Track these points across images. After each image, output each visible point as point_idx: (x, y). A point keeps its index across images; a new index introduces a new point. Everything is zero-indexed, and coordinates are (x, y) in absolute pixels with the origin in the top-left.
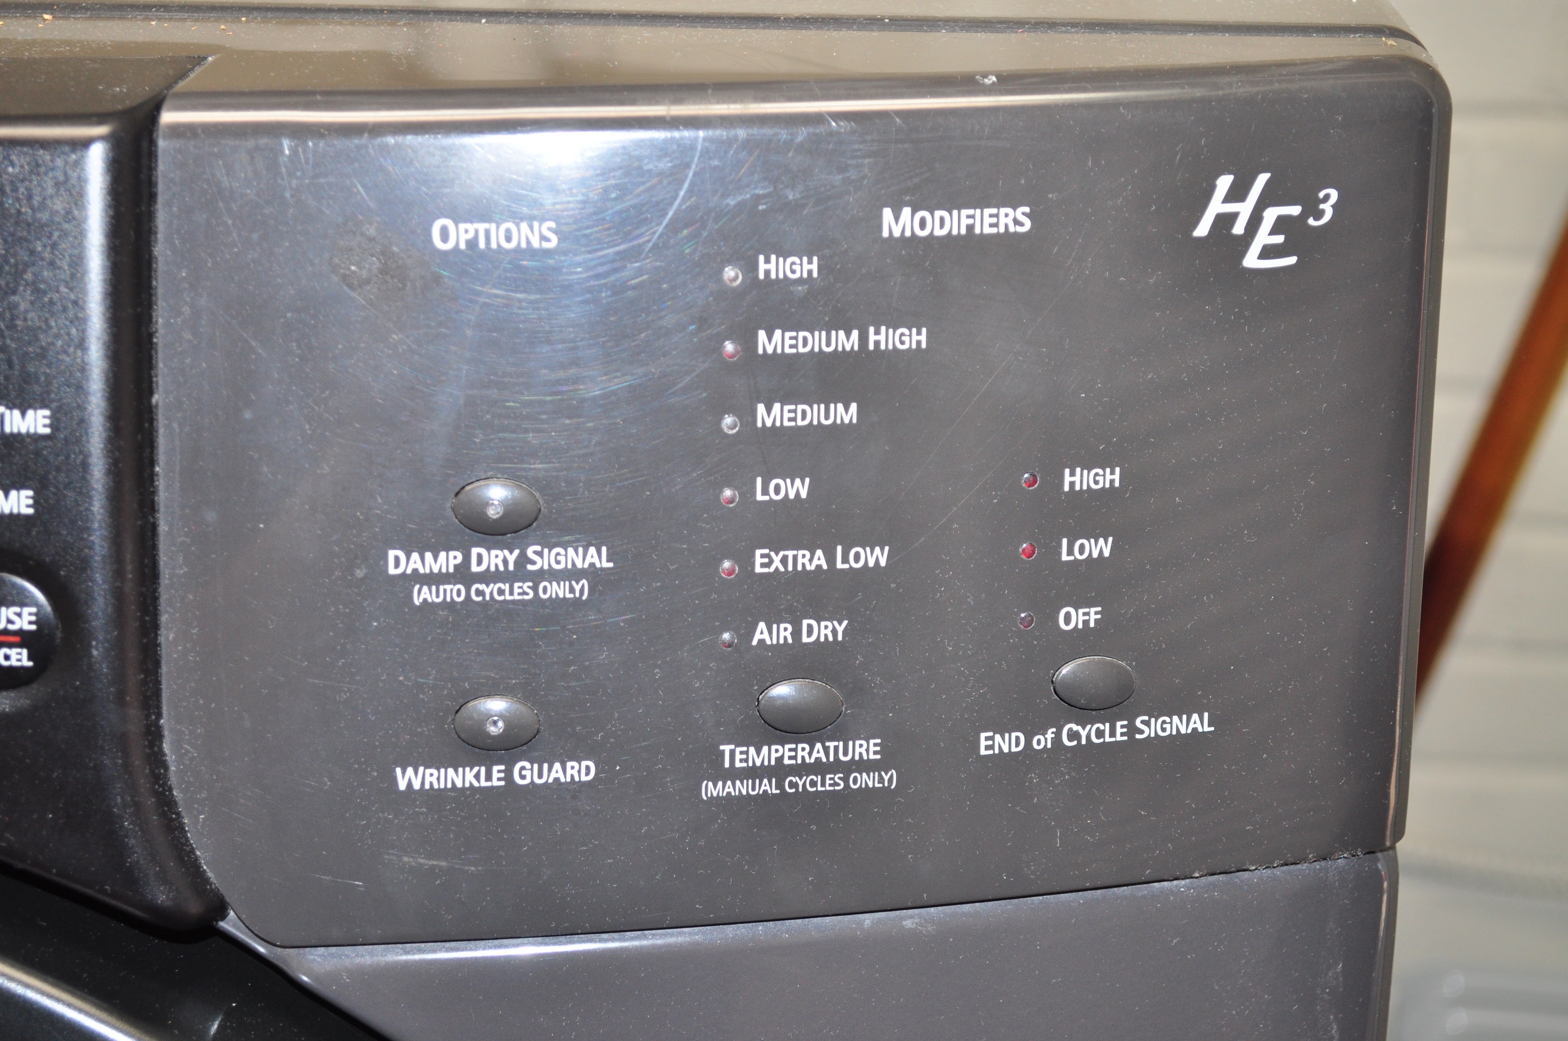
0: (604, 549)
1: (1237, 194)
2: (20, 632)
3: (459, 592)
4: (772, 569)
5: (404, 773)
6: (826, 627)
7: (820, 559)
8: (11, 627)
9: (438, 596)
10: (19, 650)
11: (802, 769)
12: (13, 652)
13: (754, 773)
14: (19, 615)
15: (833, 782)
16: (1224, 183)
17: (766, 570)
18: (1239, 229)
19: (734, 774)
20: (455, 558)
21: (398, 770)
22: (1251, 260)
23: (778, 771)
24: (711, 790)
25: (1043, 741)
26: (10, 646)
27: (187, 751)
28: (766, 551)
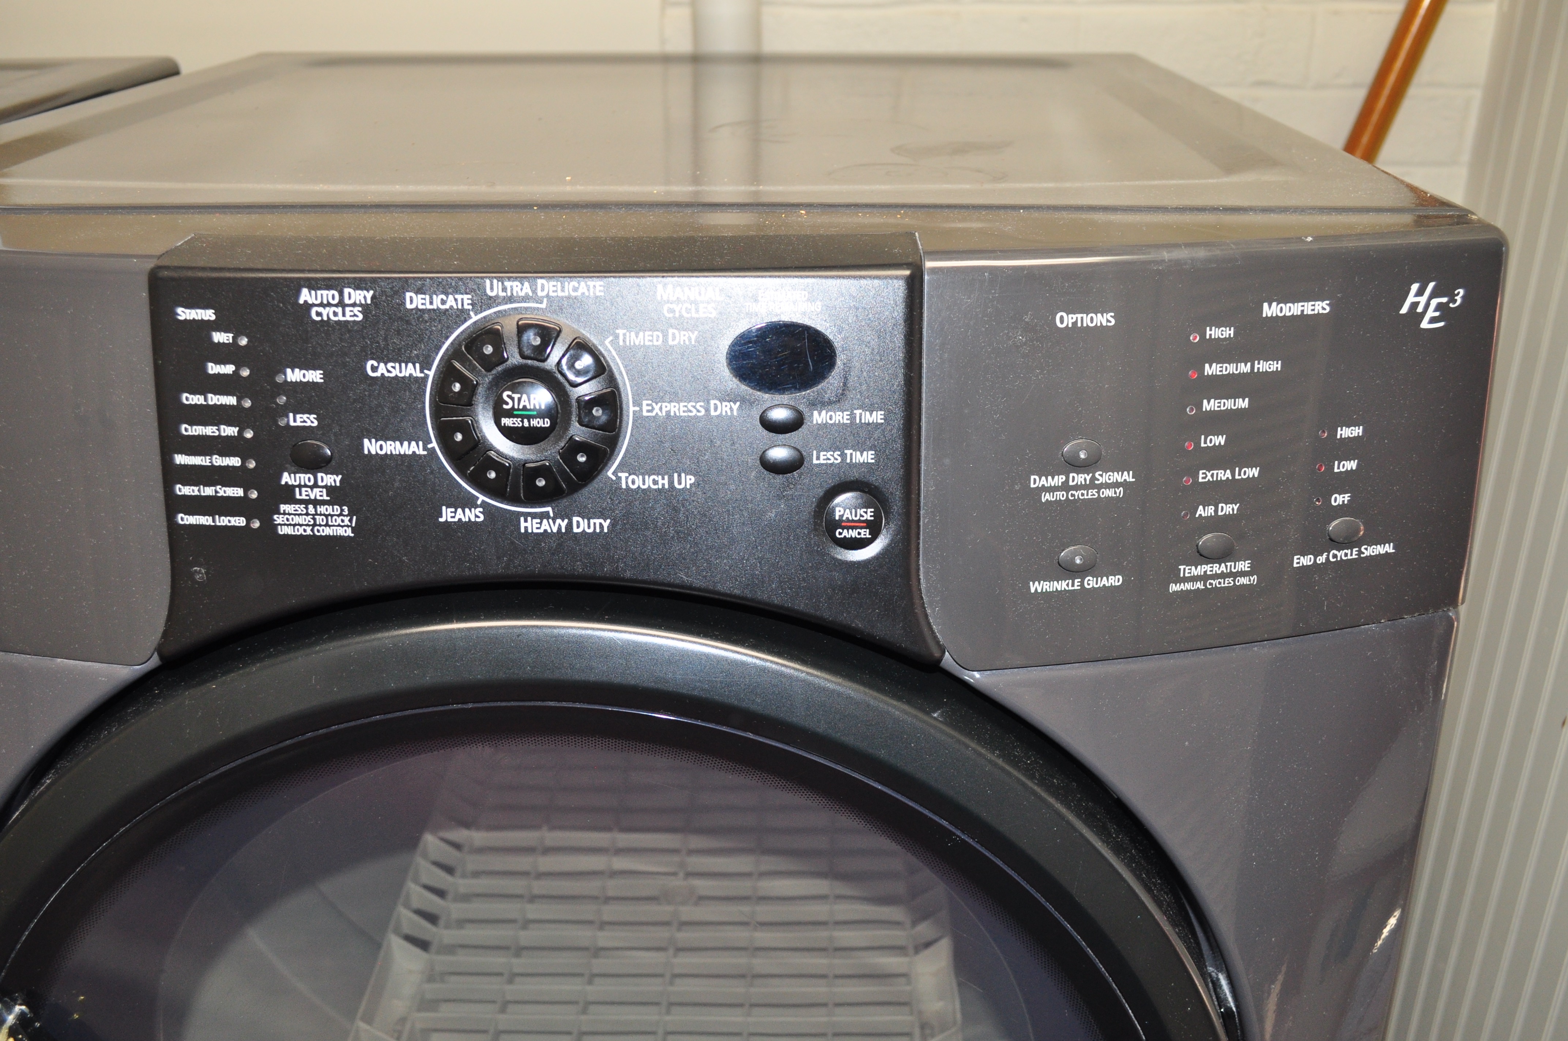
0: (1131, 472)
1: (1420, 293)
2: (866, 521)
3: (1063, 495)
4: (1206, 480)
5: (1034, 584)
6: (1229, 507)
7: (1228, 474)
8: (862, 518)
9: (1053, 498)
10: (865, 530)
11: (1215, 576)
12: (862, 531)
13: (1194, 579)
14: (866, 513)
15: (1228, 582)
16: (1415, 287)
17: (1204, 480)
18: (1420, 309)
19: (1185, 580)
20: (1062, 478)
21: (1031, 583)
22: (1425, 325)
23: (1205, 578)
24: (1174, 588)
25: (1321, 559)
26: (861, 528)
27: (932, 577)
28: (1204, 471)
